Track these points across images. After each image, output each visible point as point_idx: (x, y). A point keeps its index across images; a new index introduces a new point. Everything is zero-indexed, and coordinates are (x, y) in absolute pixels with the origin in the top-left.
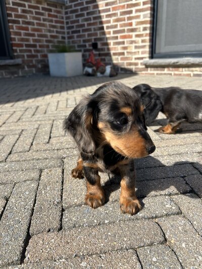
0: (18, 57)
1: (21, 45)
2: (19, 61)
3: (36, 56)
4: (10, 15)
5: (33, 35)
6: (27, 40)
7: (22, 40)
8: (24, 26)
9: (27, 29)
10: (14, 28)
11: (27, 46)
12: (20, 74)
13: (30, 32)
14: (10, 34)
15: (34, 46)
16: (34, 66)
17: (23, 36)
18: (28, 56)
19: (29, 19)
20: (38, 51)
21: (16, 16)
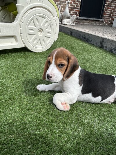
0: (103, 18)
1: (106, 14)
2: (103, 20)
3: (109, 19)
4: (106, 3)
5: (111, 11)
6: (109, 13)
7: (107, 12)
8: (109, 7)
9: (110, 9)
10: (106, 8)
11: (108, 15)
12: (102, 25)
13: (111, 10)
14: (104, 10)
15: (110, 15)
16: (107, 22)
17: (108, 11)
18: (107, 18)
19: (112, 5)
20: (111, 17)
21: (108, 4)
